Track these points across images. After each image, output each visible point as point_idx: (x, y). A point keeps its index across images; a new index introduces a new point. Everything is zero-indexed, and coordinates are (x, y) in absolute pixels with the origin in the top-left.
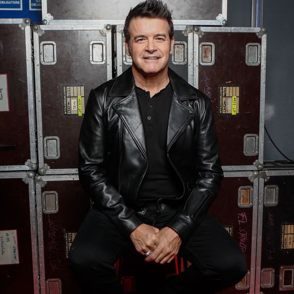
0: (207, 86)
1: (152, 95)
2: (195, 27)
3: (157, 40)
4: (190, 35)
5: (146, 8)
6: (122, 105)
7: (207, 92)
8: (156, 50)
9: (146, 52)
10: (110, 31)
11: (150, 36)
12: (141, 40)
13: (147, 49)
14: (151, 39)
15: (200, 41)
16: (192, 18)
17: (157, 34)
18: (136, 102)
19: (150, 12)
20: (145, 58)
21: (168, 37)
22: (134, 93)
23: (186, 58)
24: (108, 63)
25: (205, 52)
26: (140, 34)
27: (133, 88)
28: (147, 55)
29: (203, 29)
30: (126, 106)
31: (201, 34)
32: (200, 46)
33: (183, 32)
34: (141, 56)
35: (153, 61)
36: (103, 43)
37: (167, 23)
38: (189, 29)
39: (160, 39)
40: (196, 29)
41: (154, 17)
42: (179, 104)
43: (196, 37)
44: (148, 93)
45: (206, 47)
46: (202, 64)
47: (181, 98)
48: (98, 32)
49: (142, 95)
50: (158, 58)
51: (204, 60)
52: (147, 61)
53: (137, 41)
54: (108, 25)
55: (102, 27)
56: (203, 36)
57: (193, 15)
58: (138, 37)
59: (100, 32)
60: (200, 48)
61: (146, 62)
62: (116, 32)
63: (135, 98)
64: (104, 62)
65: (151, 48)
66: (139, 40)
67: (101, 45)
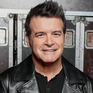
0: (91, 66)
1: (49, 79)
2: (82, 17)
3: (54, 36)
4: (78, 24)
5: (45, 9)
6: (25, 88)
7: (90, 71)
8: (54, 44)
9: (45, 46)
10: (13, 18)
11: (48, 33)
12: (40, 35)
13: (46, 43)
14: (49, 35)
15: (86, 29)
16: (79, 10)
17: (54, 30)
18: (36, 85)
19: (49, 13)
20: (44, 51)
21: (62, 33)
22: (34, 78)
23: (74, 42)
24: (10, 45)
25: (90, 38)
26: (40, 31)
27: (34, 73)
28: (46, 48)
29: (88, 19)
30: (28, 89)
31: (87, 23)
32: (86, 33)
33: (72, 22)
34: (41, 49)
35: (51, 52)
36: (6, 28)
37: (61, 21)
38: (77, 19)
39: (56, 34)
40: (82, 19)
41: (52, 17)
42: (69, 87)
43: (83, 25)
44: (46, 77)
45: (91, 34)
46: (87, 48)
47: (71, 82)
48: (2, 20)
49: (41, 80)
50: (55, 50)
51: (89, 44)
52: (46, 52)
53: (37, 36)
54: (11, 14)
55: (6, 16)
56: (88, 25)
57: (80, 8)
58: (39, 33)
59: (4, 20)
60: (86, 35)
61: (45, 54)
62: (17, 20)
63: (36, 81)
64: (6, 45)
65: (50, 43)
66: (39, 35)
67: (4, 30)
